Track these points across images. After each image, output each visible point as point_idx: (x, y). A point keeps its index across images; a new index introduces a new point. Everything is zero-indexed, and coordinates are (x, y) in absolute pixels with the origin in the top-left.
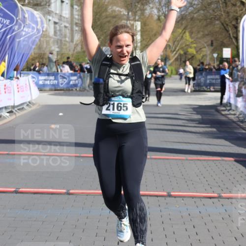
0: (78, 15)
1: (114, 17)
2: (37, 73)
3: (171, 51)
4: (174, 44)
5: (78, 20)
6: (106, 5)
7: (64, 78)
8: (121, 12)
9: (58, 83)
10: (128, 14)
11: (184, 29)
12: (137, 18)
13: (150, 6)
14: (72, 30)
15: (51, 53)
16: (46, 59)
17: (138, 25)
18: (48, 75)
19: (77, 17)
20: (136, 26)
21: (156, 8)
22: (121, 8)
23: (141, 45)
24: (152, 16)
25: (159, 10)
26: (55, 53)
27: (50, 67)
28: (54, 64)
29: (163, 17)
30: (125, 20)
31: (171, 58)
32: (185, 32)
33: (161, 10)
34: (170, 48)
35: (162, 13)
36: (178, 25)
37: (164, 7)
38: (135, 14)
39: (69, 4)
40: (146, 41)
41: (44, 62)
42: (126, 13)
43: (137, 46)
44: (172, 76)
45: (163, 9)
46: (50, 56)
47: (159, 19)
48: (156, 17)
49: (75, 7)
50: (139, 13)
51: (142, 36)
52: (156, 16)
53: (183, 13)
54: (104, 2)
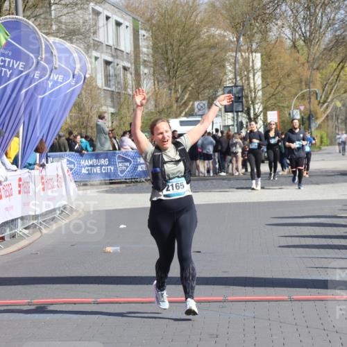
0: (148, 48)
1: (213, 47)
2: (78, 154)
3: (319, 102)
4: (323, 90)
5: (148, 55)
6: (198, 27)
7: (127, 160)
8: (225, 36)
9: (116, 170)
10: (238, 41)
11: (342, 61)
12: (254, 46)
13: (277, 24)
14: (137, 74)
15: (101, 117)
16: (92, 128)
17: (257, 60)
18: (97, 156)
19: (145, 50)
20: (253, 61)
21: (289, 26)
22: (225, 31)
23: (263, 95)
24: (282, 42)
25: (294, 30)
26: (108, 116)
27: (100, 141)
28: (107, 136)
29: (302, 43)
30: (233, 51)
31: (319, 115)
32: (343, 68)
33: (297, 29)
34: (317, 98)
35: (300, 35)
36: (331, 55)
37: (302, 25)
38: (250, 39)
39: (131, 29)
40: (272, 87)
41: (88, 134)
42: (235, 39)
43: (255, 98)
44: (323, 148)
45: (300, 28)
46: (100, 122)
47: (294, 46)
48: (288, 43)
49: (142, 32)
50: (258, 37)
51: (263, 78)
52: (288, 41)
53: (338, 33)
54: (195, 21)
